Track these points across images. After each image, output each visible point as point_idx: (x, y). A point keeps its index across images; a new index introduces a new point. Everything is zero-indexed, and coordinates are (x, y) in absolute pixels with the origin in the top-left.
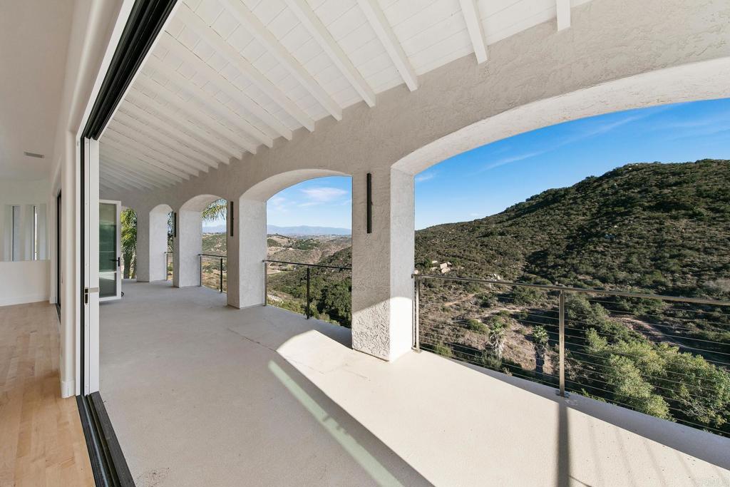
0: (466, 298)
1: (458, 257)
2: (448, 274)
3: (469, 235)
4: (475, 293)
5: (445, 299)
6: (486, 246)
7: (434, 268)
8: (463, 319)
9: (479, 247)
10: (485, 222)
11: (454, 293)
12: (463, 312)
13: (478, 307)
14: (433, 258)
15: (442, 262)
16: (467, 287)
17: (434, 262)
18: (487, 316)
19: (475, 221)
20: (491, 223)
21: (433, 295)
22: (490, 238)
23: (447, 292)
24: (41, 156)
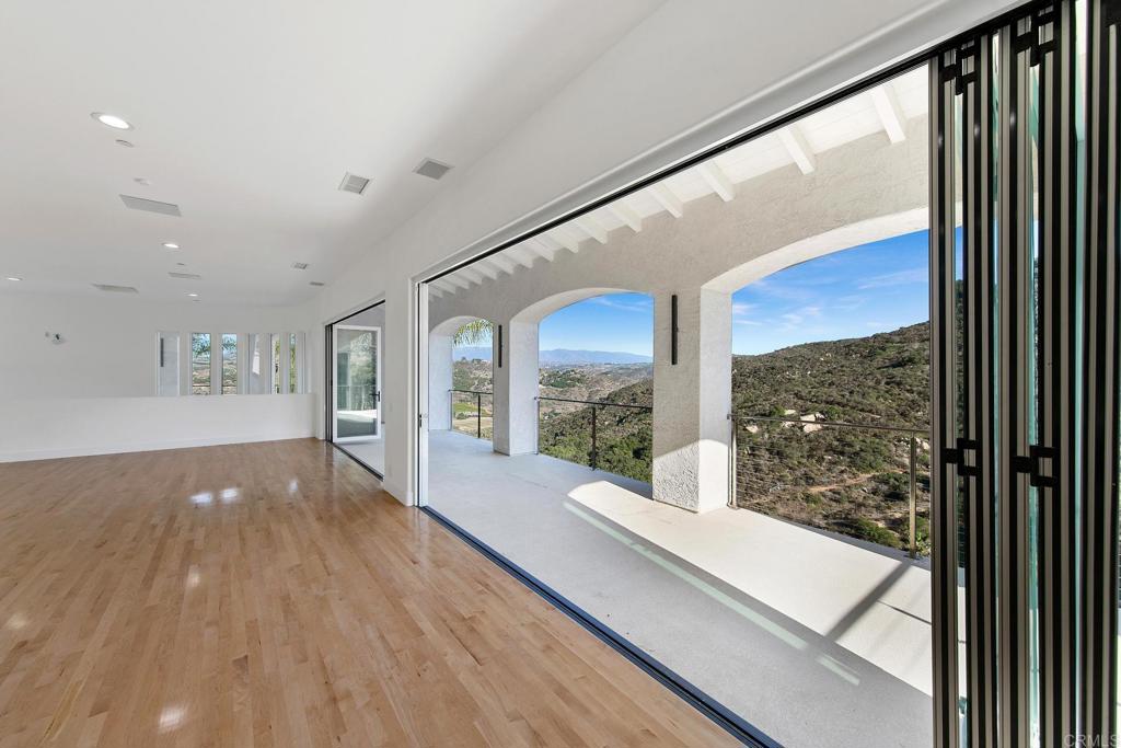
0: (853, 482)
1: (838, 404)
2: (817, 435)
3: (862, 363)
4: (873, 473)
5: (810, 480)
6: (899, 384)
7: (787, 424)
8: (846, 518)
9: (882, 386)
10: (897, 339)
11: (829, 470)
12: (847, 506)
13: (878, 498)
14: (786, 404)
15: (806, 412)
16: (856, 461)
17: (789, 412)
18: (898, 515)
19: (875, 336)
20: (910, 340)
21: (786, 472)
22: (908, 370)
23: (814, 468)
24: (321, 284)
